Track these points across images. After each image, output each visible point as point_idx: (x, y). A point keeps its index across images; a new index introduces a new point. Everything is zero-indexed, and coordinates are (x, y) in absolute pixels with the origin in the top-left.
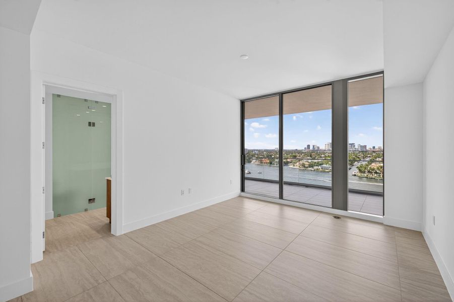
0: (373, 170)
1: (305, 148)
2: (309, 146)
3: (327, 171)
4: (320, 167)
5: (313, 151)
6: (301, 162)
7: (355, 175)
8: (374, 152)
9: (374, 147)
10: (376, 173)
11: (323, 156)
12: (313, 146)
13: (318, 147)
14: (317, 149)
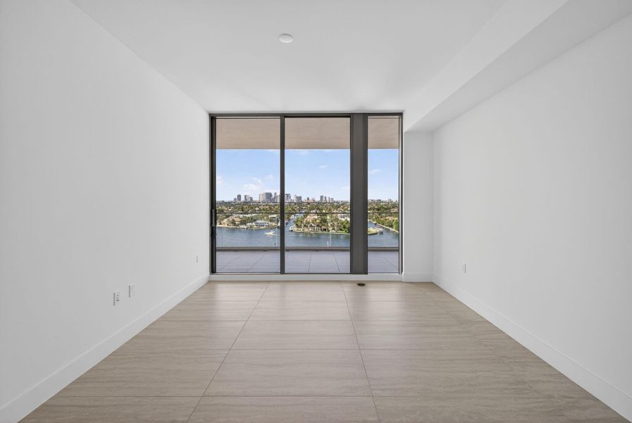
0: (309, 223)
1: (235, 199)
2: (239, 197)
3: (262, 228)
4: (254, 224)
5: (245, 203)
6: (230, 218)
7: (292, 231)
8: (309, 203)
9: (308, 199)
10: (311, 226)
11: (257, 209)
12: (245, 196)
13: (251, 198)
14: (249, 200)
